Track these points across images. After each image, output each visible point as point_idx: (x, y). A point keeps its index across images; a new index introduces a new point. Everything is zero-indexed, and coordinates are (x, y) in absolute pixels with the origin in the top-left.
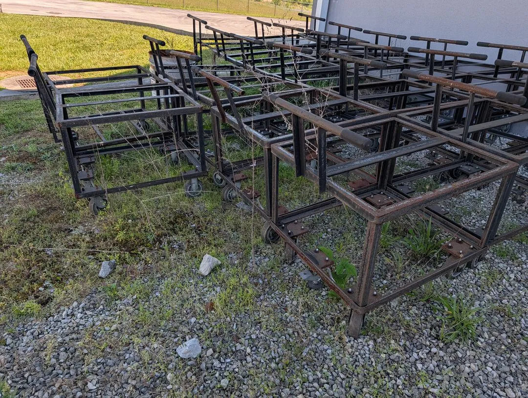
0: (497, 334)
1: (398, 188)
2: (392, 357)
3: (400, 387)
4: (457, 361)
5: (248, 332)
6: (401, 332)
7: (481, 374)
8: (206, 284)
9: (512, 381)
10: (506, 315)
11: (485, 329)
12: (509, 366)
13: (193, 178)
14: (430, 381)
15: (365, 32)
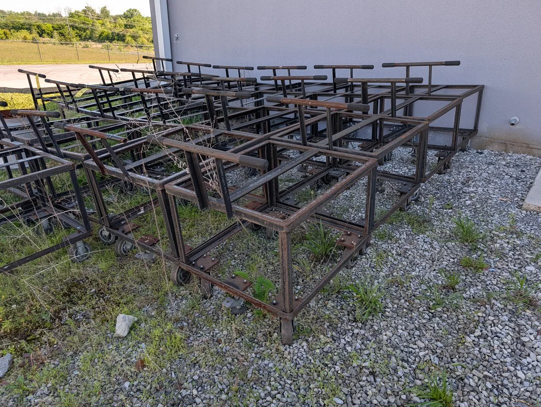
0: (397, 301)
1: (286, 202)
2: (325, 350)
3: (339, 372)
4: (376, 334)
5: (189, 375)
6: (326, 326)
7: (396, 337)
8: (128, 345)
9: (419, 334)
10: (400, 284)
11: (388, 301)
12: (413, 323)
13: (78, 241)
14: (361, 358)
15: (215, 67)
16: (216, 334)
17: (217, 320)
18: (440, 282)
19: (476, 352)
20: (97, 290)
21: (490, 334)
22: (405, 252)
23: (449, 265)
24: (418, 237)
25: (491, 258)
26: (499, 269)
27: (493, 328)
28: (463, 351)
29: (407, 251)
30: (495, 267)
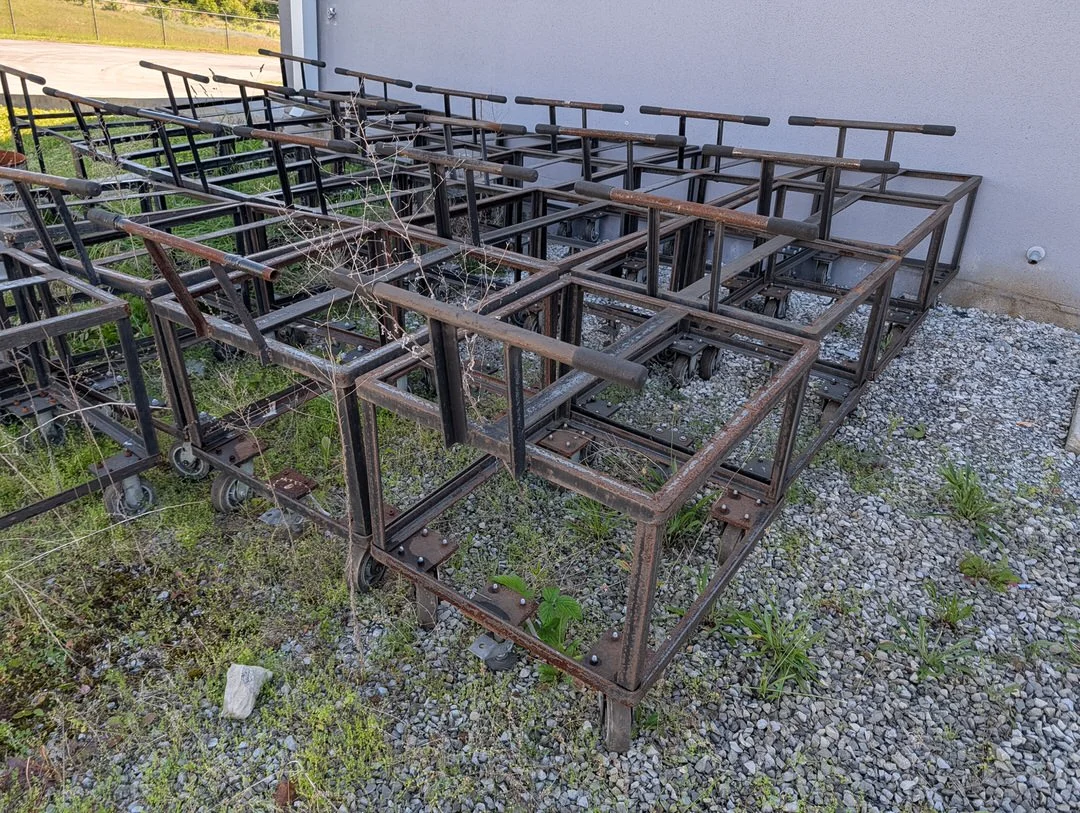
7: (848, 741)
8: (254, 739)
9: (895, 735)
10: (841, 611)
12: (879, 708)
13: (128, 476)
14: (779, 791)
15: (420, 89)
16: (455, 718)
17: (453, 683)
18: (923, 610)
19: (1022, 786)
20: (173, 596)
21: (1043, 742)
22: (842, 535)
23: (936, 571)
24: (863, 501)
25: (1018, 559)
26: (1039, 585)
27: (1048, 729)
28: (992, 782)
29: (846, 533)
30: (1030, 580)
